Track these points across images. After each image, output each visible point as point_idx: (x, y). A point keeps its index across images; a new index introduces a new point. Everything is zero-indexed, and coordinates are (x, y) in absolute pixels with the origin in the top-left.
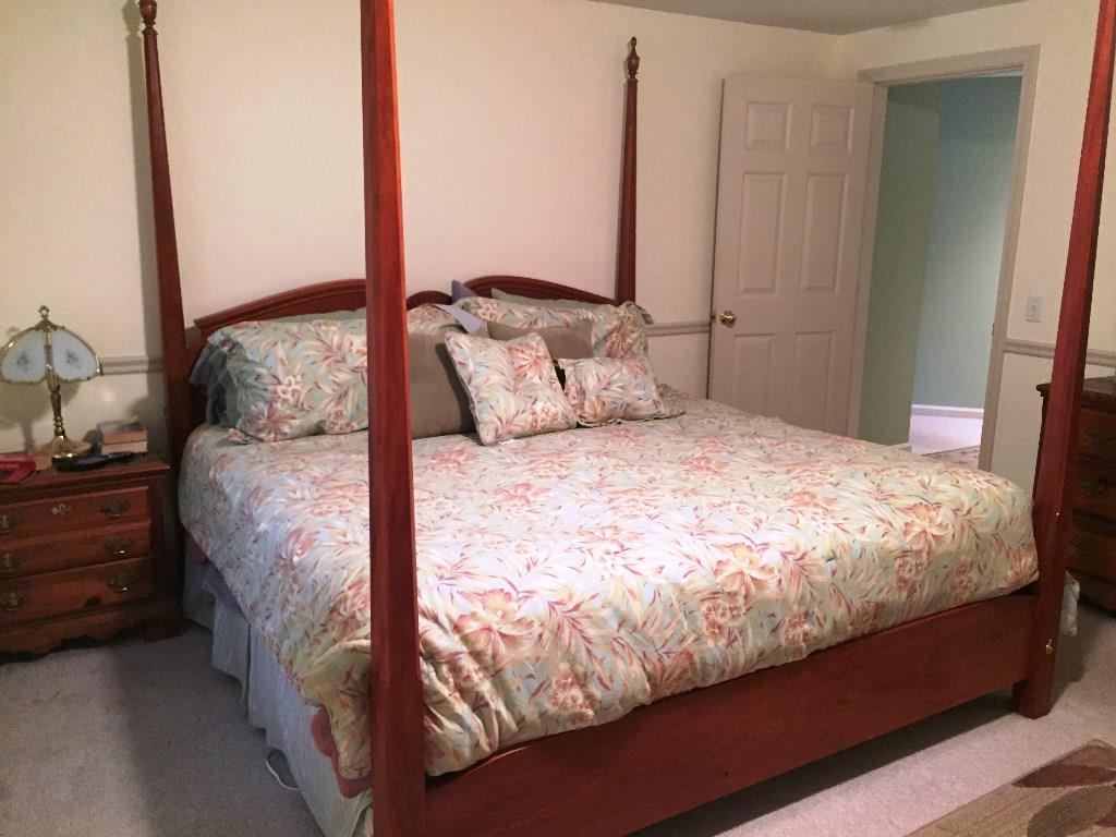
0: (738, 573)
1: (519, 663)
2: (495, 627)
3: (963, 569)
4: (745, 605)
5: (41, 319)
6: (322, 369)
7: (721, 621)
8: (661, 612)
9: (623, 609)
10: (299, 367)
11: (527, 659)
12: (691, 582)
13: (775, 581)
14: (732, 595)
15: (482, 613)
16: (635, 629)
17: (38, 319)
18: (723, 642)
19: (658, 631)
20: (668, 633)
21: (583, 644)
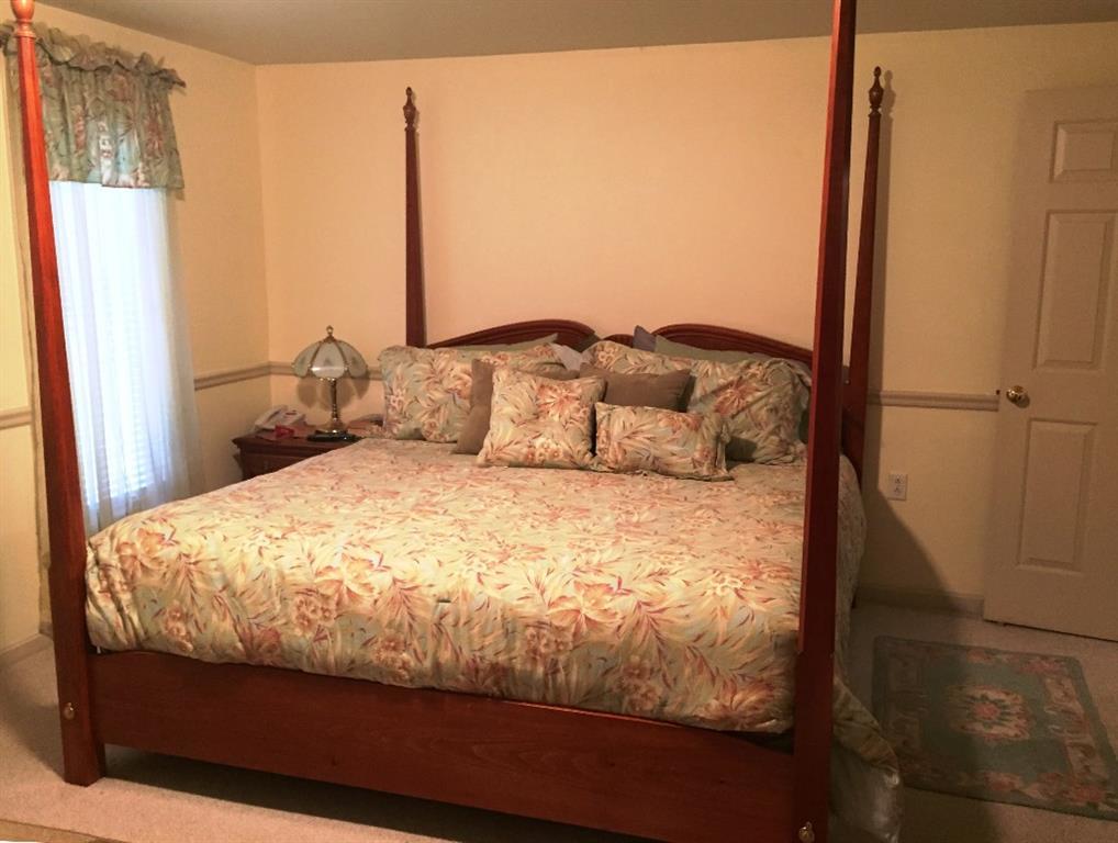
0: (338, 581)
1: (148, 589)
2: (139, 557)
3: (640, 672)
4: (337, 610)
5: (327, 335)
6: (422, 387)
7: (311, 616)
8: (260, 590)
9: (229, 576)
10: (406, 383)
11: (154, 588)
12: (293, 574)
13: (372, 600)
14: (326, 598)
15: (138, 545)
16: (234, 595)
17: (325, 335)
18: (310, 635)
19: (255, 603)
20: (262, 609)
21: (190, 591)
